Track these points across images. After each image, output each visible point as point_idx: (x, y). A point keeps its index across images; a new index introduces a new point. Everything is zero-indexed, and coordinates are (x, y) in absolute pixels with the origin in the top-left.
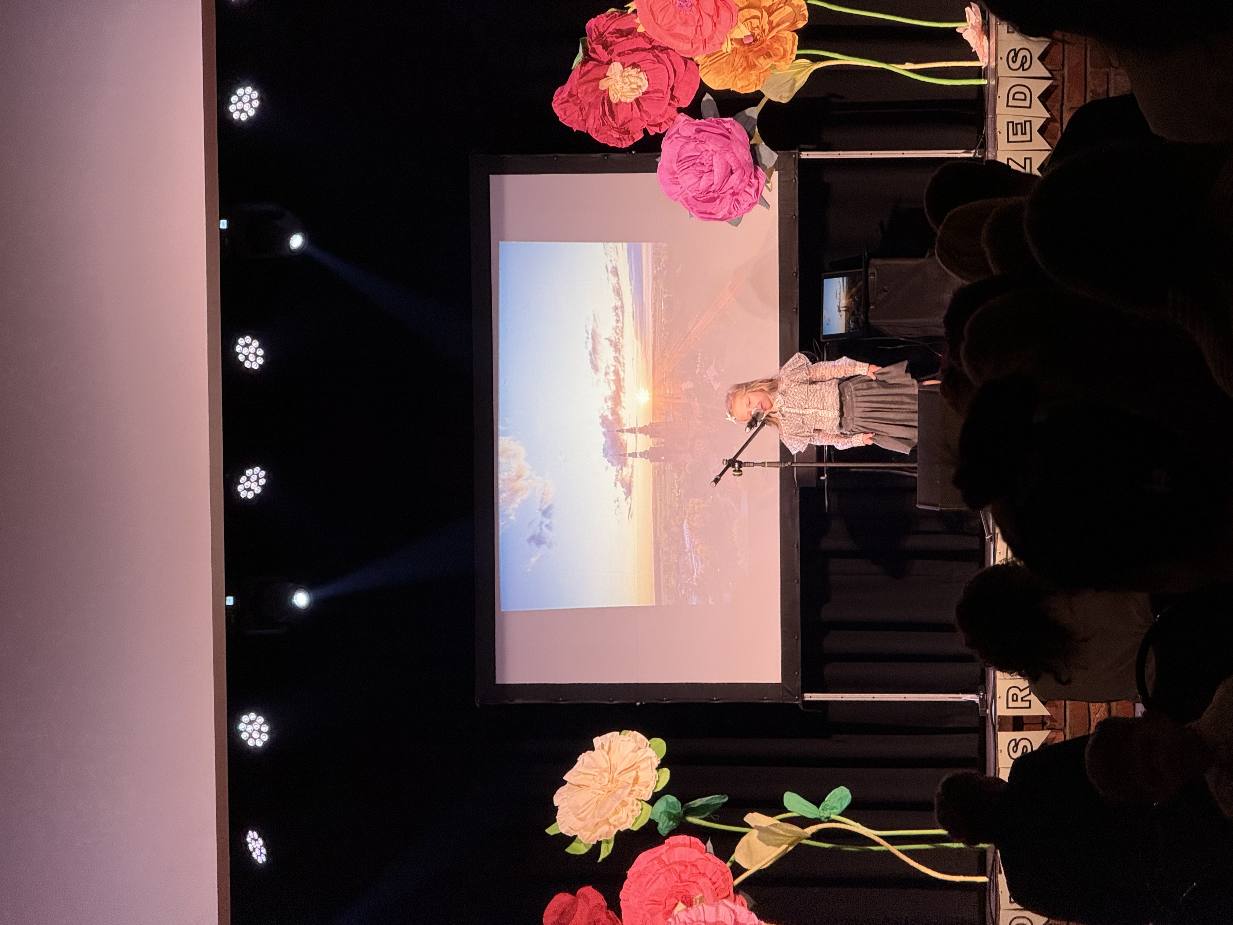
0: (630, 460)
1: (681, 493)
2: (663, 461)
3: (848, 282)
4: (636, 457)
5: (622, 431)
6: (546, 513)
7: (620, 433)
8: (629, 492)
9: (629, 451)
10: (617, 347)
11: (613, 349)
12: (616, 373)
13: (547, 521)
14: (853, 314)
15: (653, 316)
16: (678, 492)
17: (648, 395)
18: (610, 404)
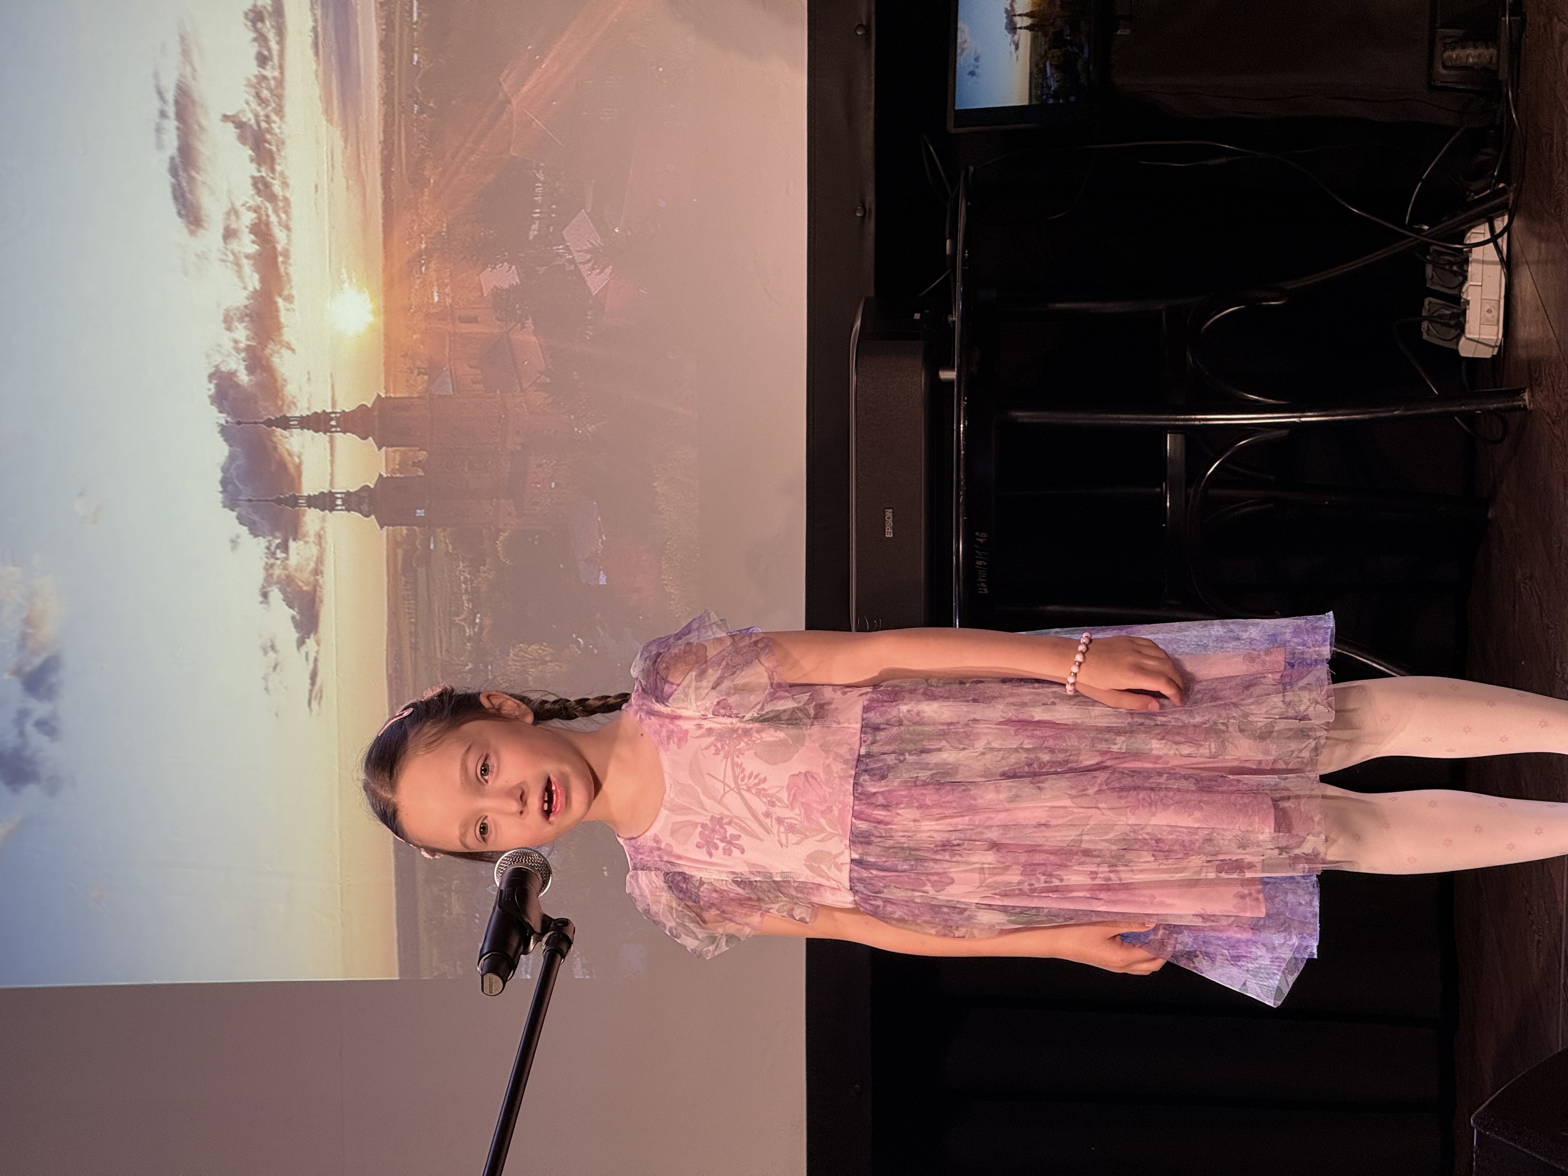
0: (312, 518)
1: (482, 628)
2: (420, 522)
4: (332, 508)
5: (285, 423)
7: (279, 431)
14: (1057, 41)
15: (385, 45)
16: (473, 624)
17: (370, 306)
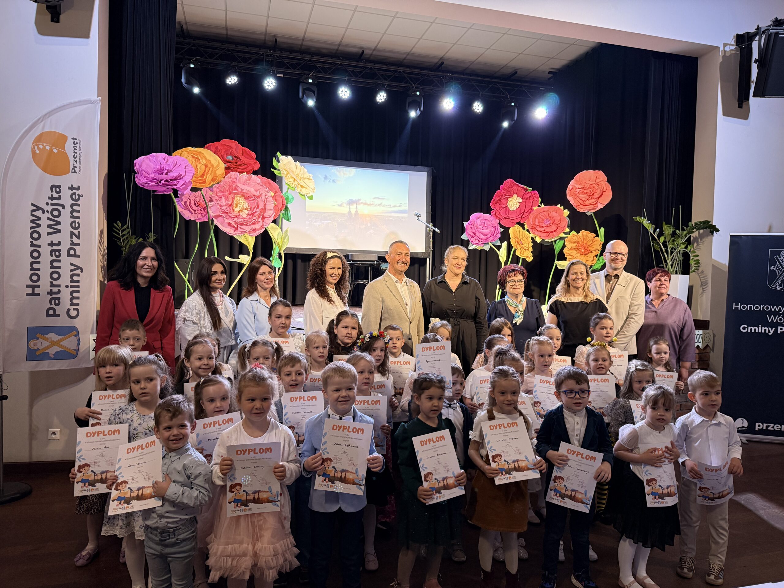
2: (348, 216)
4: (349, 208)
5: (356, 205)
10: (380, 205)
13: (331, 181)
16: (339, 220)
17: (367, 213)
18: (364, 202)
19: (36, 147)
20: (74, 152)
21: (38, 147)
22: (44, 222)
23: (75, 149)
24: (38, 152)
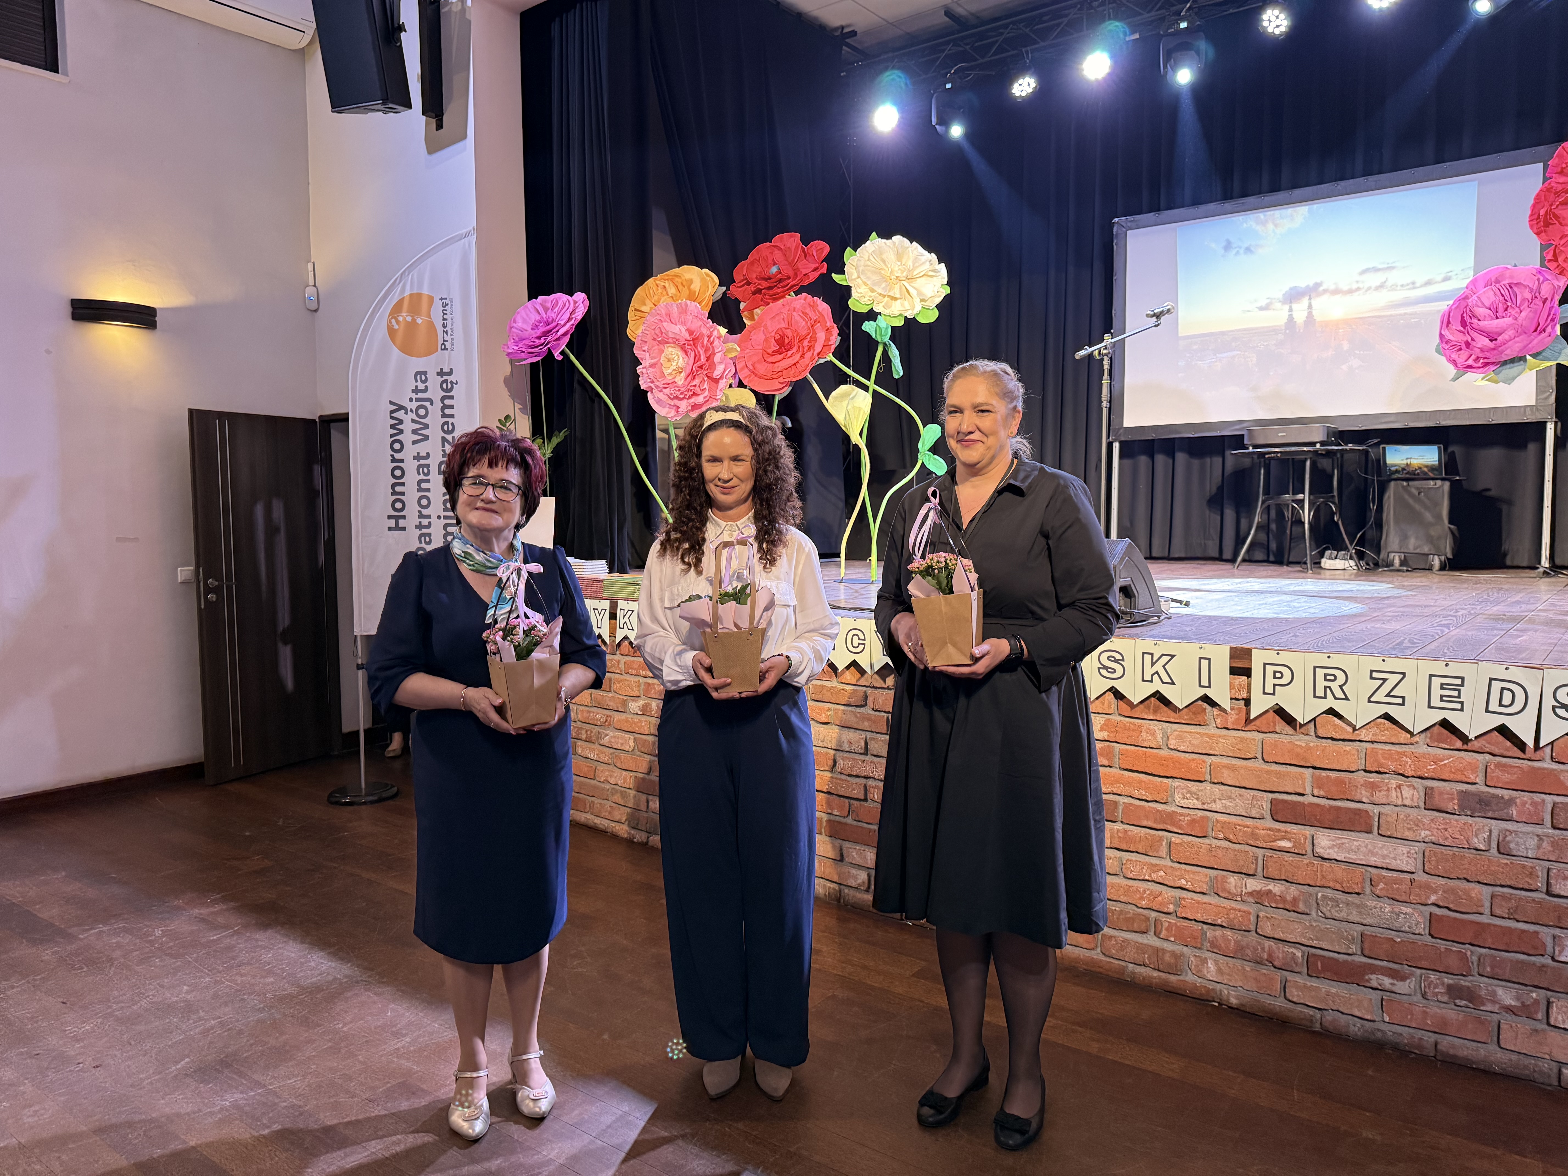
0: (1287, 307)
1: (1260, 347)
2: (1285, 332)
3: (1434, 465)
4: (1289, 312)
5: (1310, 299)
6: (1248, 250)
7: (1308, 298)
8: (1261, 309)
9: (1295, 306)
11: (1378, 284)
12: (1358, 289)
13: (1242, 251)
14: (1403, 469)
15: (1405, 314)
17: (1339, 316)
18: (1332, 287)
19: (393, 321)
20: (444, 319)
21: (398, 322)
22: (408, 426)
23: (444, 314)
24: (396, 327)
